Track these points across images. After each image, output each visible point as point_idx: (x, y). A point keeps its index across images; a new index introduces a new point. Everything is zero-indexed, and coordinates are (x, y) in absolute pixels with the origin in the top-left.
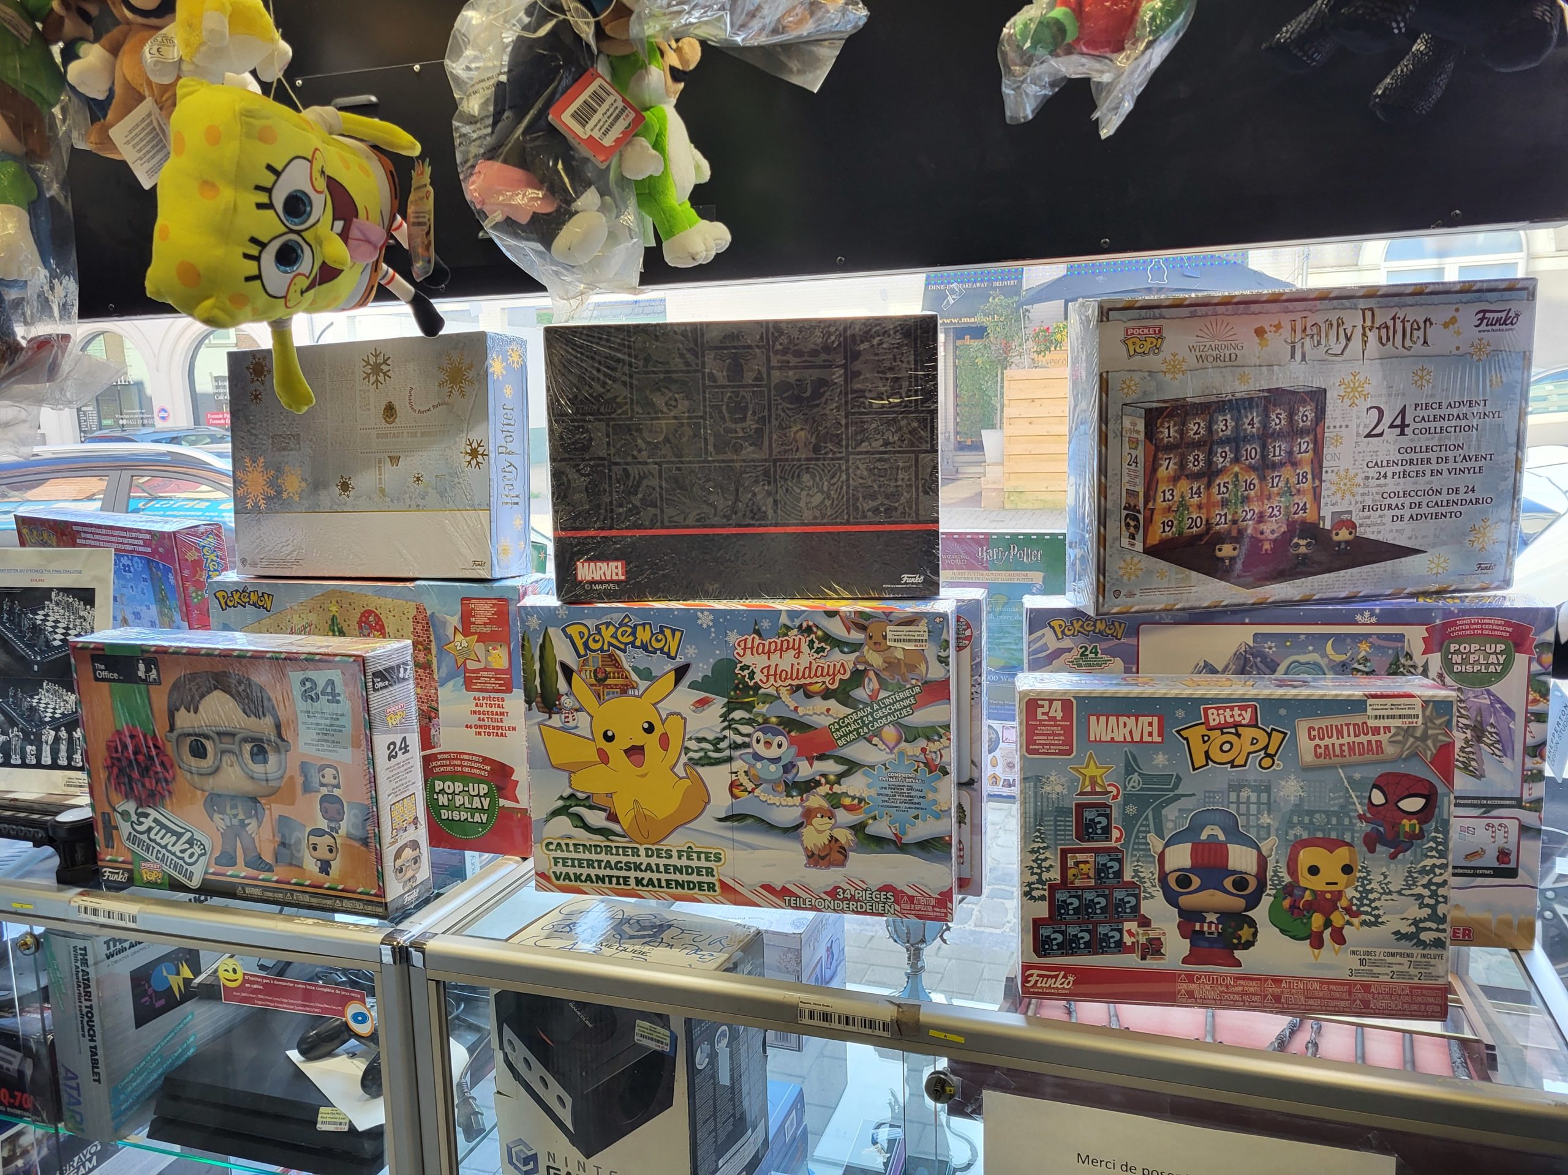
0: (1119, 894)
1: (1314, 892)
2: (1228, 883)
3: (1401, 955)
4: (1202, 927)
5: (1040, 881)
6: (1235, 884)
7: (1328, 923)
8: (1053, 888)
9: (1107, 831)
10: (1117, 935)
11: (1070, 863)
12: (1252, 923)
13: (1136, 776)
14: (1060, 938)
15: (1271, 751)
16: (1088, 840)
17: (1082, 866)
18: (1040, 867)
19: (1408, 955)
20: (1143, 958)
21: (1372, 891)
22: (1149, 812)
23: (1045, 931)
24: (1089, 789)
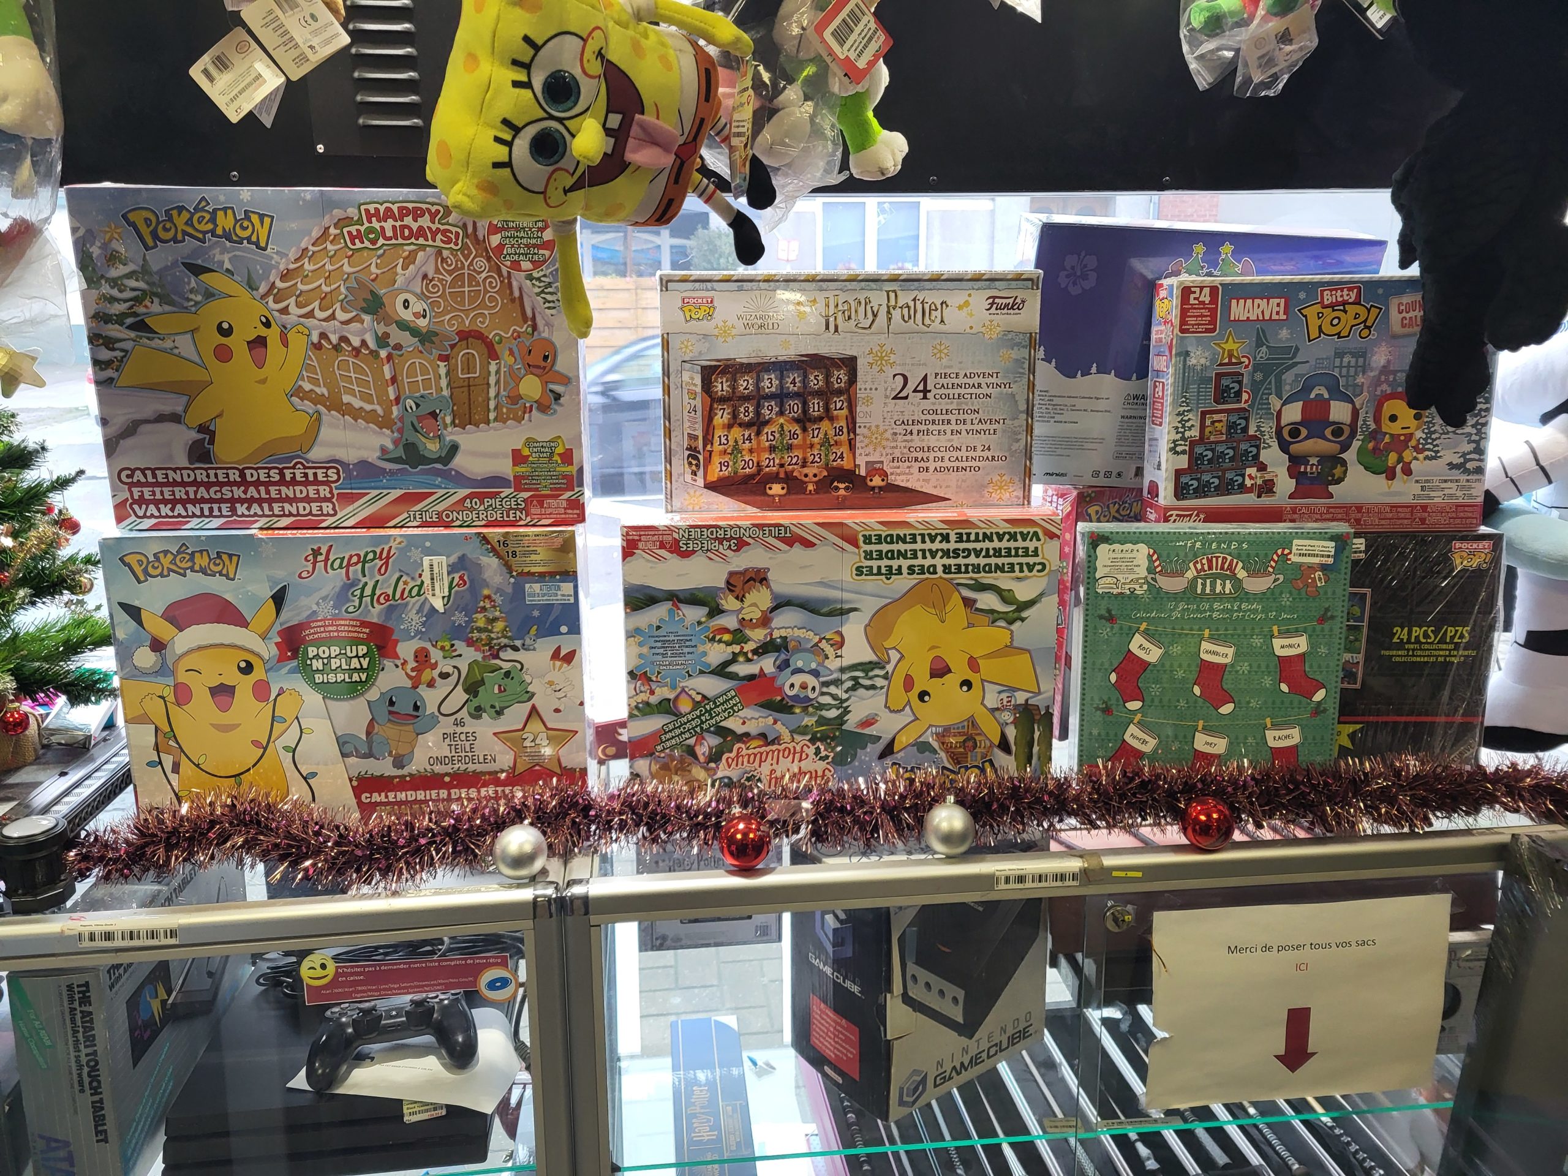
0: (1243, 446)
1: (1392, 435)
2: (1328, 432)
3: (1451, 481)
4: (1306, 468)
5: (1183, 438)
6: (1333, 433)
7: (1400, 460)
8: (1193, 444)
9: (1238, 394)
10: (1240, 479)
11: (1208, 422)
12: (1344, 463)
13: (1264, 349)
14: (1195, 484)
15: (1369, 324)
16: (1223, 403)
17: (1216, 424)
18: (1183, 426)
19: (1457, 481)
20: (1259, 496)
21: (1435, 432)
22: (1272, 378)
23: (1184, 479)
24: (1226, 361)
